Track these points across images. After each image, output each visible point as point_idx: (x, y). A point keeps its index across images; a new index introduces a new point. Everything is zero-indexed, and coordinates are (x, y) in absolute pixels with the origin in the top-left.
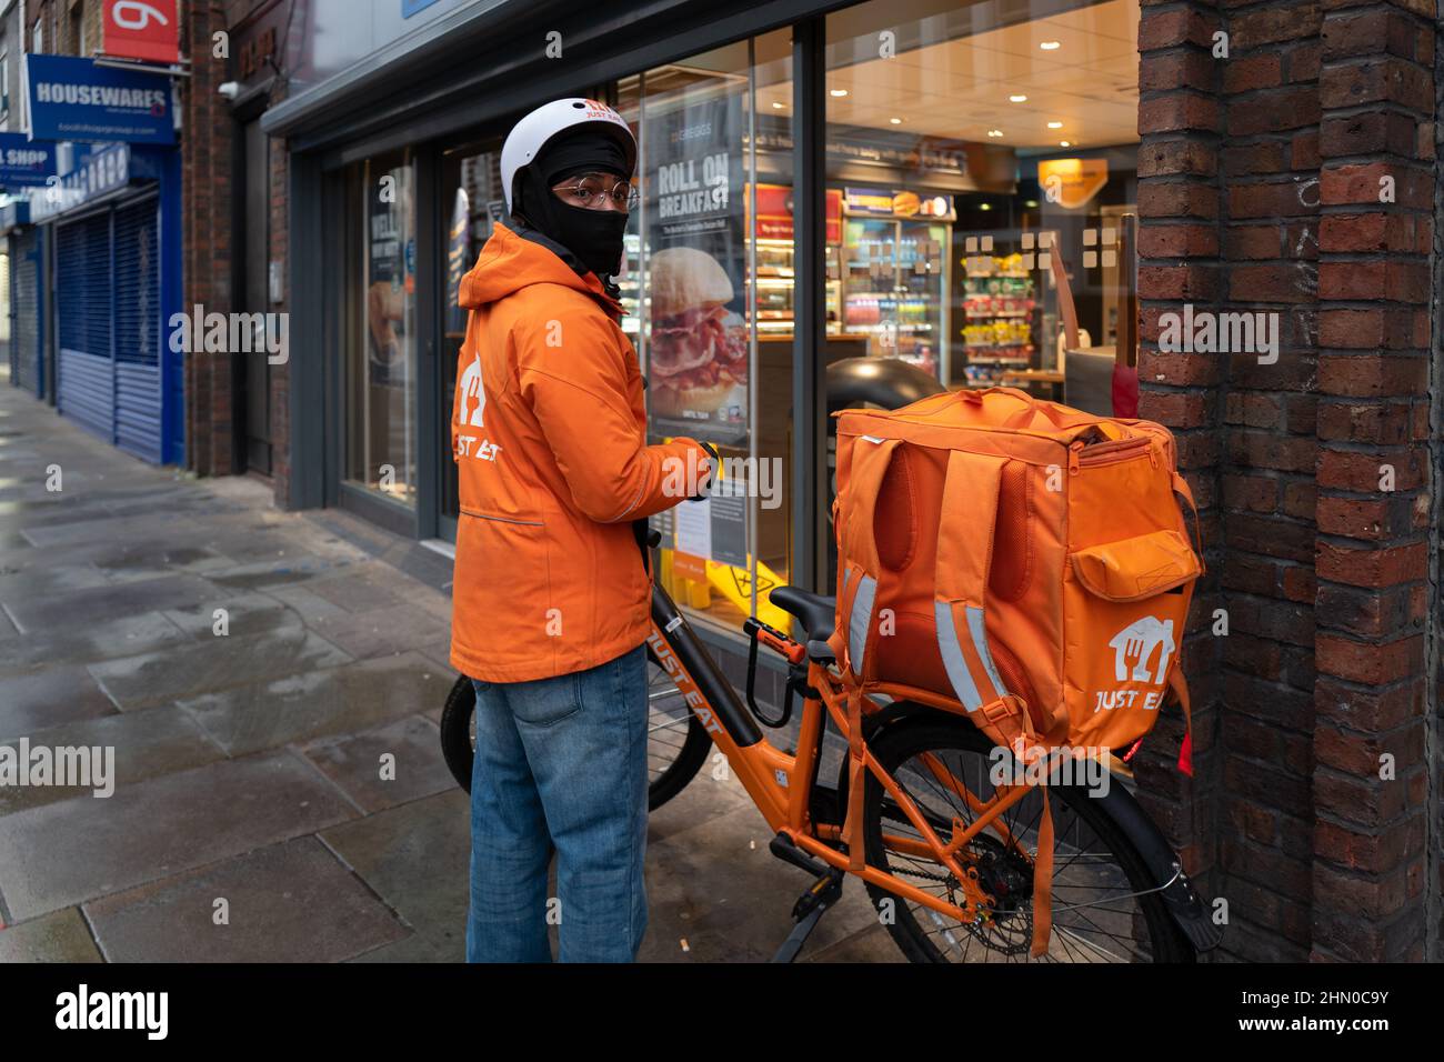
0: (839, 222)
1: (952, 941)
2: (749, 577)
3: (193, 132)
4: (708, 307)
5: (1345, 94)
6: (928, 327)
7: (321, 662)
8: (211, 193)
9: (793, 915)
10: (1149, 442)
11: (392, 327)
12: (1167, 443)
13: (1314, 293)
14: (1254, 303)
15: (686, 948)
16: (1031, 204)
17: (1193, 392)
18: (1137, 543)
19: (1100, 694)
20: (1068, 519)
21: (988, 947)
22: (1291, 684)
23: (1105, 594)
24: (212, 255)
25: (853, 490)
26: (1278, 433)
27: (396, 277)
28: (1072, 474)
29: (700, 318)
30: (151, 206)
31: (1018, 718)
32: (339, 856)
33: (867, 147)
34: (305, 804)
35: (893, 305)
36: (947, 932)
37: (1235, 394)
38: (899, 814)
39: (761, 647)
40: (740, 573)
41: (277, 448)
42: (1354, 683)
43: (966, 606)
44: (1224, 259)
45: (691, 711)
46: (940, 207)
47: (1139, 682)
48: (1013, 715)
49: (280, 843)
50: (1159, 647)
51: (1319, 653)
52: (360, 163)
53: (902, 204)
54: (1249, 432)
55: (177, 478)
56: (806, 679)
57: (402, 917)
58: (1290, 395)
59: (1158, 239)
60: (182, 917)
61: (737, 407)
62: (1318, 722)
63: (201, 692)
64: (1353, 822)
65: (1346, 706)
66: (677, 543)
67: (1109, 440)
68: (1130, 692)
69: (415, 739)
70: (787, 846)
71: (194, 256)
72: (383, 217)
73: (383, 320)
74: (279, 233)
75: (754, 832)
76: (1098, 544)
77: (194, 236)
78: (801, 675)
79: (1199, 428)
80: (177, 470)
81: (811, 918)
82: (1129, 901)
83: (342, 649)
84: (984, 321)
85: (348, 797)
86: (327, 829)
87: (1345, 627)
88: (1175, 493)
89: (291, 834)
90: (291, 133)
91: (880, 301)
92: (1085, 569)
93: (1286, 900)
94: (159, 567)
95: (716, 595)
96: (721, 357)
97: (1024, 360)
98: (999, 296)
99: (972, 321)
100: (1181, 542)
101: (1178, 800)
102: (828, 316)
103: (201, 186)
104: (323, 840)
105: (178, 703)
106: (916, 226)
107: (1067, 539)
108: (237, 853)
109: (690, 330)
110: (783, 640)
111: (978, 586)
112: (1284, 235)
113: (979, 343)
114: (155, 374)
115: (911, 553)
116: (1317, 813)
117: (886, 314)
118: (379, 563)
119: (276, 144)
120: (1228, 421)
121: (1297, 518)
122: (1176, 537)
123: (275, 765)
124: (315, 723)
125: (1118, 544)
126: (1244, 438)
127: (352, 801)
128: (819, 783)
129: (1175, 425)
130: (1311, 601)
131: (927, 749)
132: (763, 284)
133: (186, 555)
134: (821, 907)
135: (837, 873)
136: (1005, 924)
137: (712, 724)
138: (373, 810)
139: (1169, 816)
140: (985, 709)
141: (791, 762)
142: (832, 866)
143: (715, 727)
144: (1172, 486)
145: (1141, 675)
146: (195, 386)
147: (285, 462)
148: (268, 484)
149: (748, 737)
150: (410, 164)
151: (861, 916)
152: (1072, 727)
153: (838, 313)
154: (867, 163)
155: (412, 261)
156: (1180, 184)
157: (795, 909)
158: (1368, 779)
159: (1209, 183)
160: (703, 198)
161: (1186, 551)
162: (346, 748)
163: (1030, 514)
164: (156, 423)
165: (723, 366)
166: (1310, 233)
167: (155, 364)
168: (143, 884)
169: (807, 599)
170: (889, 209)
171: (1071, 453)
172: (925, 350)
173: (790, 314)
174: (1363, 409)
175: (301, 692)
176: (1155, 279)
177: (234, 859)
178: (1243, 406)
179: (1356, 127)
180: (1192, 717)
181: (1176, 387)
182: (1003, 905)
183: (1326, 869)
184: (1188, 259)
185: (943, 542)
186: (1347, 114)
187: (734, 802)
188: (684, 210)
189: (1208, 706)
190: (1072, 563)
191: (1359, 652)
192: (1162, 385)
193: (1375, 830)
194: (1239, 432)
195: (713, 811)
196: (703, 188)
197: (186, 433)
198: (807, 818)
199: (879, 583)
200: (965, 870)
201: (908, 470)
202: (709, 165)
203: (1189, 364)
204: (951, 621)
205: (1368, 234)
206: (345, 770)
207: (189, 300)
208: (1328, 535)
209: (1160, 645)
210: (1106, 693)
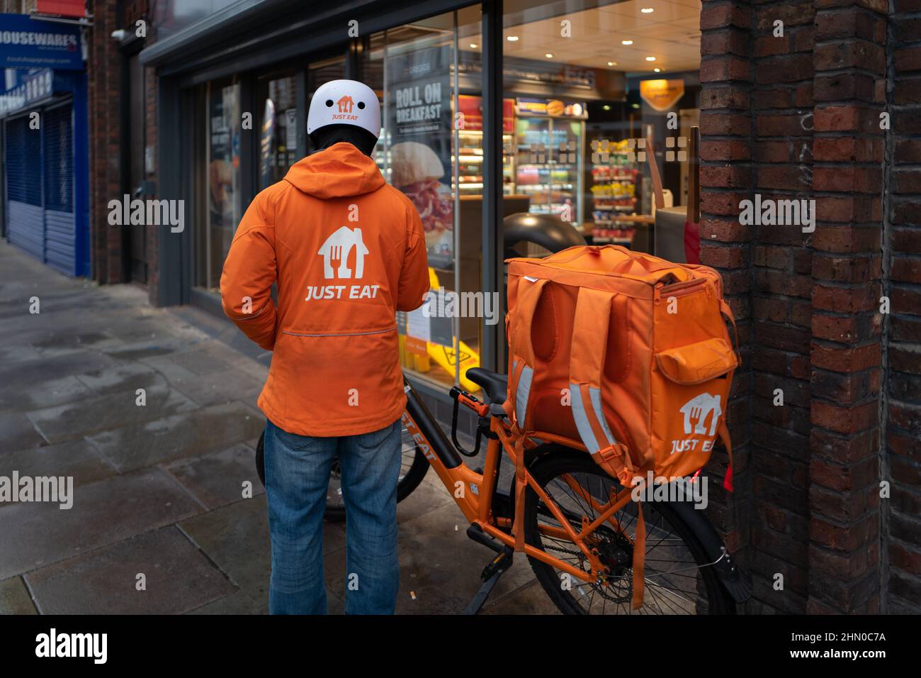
0: (512, 119)
1: (583, 593)
2: (454, 352)
3: (95, 62)
4: (428, 181)
5: (829, 62)
6: (570, 186)
7: (179, 409)
8: (107, 101)
9: (482, 577)
10: (706, 281)
11: (225, 188)
12: (717, 281)
13: (810, 185)
14: (773, 190)
15: (414, 597)
16: (636, 106)
17: (734, 246)
18: (698, 347)
19: (674, 442)
20: (653, 332)
21: (605, 598)
22: (796, 431)
23: (677, 379)
24: (108, 141)
25: (518, 311)
26: (788, 272)
27: (227, 157)
28: (657, 304)
29: (423, 187)
30: (68, 109)
31: (622, 458)
32: (191, 539)
33: (531, 71)
34: (168, 504)
35: (547, 172)
36: (579, 587)
37: (761, 247)
38: (547, 512)
39: (461, 406)
40: (448, 350)
41: (151, 267)
42: (834, 432)
43: (589, 387)
44: (754, 162)
45: (416, 444)
46: (577, 110)
47: (699, 434)
48: (619, 456)
49: (152, 531)
50: (711, 413)
51: (813, 413)
52: (204, 84)
53: (553, 108)
54: (769, 271)
55: (86, 286)
56: (489, 427)
57: (231, 579)
58: (795, 248)
59: (712, 149)
60: (89, 582)
61: (447, 245)
62: (813, 456)
63: (102, 430)
64: (834, 519)
65: (829, 447)
66: (409, 330)
67: (680, 281)
68: (693, 441)
69: (240, 460)
70: (478, 532)
71: (96, 142)
72: (219, 118)
73: (219, 185)
74: (152, 129)
75: (458, 519)
76: (672, 348)
77: (96, 129)
78: (486, 424)
79: (738, 269)
80: (85, 280)
81: (493, 579)
82: (694, 570)
83: (192, 400)
84: (605, 183)
85: (196, 499)
86: (183, 521)
87: (830, 398)
88: (722, 313)
89: (160, 525)
90: (160, 64)
91: (539, 170)
92: (665, 364)
93: (793, 567)
94: (75, 346)
95: (433, 363)
96: (436, 212)
97: (630, 208)
98: (615, 167)
99: (598, 183)
100: (725, 346)
101: (725, 504)
102: (504, 179)
103: (101, 97)
104: (180, 528)
105: (86, 438)
106: (562, 121)
107: (653, 345)
108: (125, 538)
109: (417, 195)
110: (475, 401)
111: (596, 374)
112: (792, 148)
113: (603, 196)
114: (71, 218)
115: (555, 351)
116: (813, 514)
117: (543, 179)
118: (217, 342)
119: (150, 71)
120: (757, 264)
121: (800, 326)
122: (722, 342)
123: (150, 478)
124: (175, 450)
125: (685, 347)
126: (766, 274)
127: (199, 502)
128: (498, 491)
129: (723, 266)
130: (808, 378)
131: (567, 472)
132: (463, 159)
133: (92, 338)
134: (500, 571)
135: (509, 550)
136: (615, 584)
137: (430, 454)
138: (213, 508)
139: (720, 514)
140: (602, 452)
141: (480, 478)
142: (506, 545)
143: (432, 456)
144: (720, 309)
145: (700, 430)
146: (97, 226)
147: (156, 276)
148: (144, 289)
149: (453, 462)
150: (237, 83)
151: (525, 575)
152: (657, 463)
153: (512, 177)
154: (531, 82)
155: (238, 147)
156: (727, 114)
157: (483, 573)
158: (843, 492)
159: (745, 114)
160: (425, 111)
161: (728, 352)
162: (196, 466)
163: (630, 328)
164: (71, 250)
165: (437, 218)
166: (808, 146)
167: (72, 212)
168: (63, 560)
169: (490, 376)
170: (544, 111)
171: (655, 290)
172: (568, 201)
173: (481, 179)
174: (840, 260)
175: (166, 429)
176: (710, 174)
177: (123, 542)
178: (766, 255)
179: (836, 83)
180: (733, 452)
181: (724, 243)
182: (614, 573)
183: (817, 549)
184: (731, 162)
185: (575, 345)
186: (830, 74)
187: (444, 500)
188: (413, 118)
189: (744, 444)
190: (656, 360)
191: (837, 413)
192: (715, 241)
193: (847, 525)
194: (763, 271)
195: (431, 506)
196: (425, 104)
197: (91, 257)
198: (490, 514)
199: (534, 371)
200: (590, 549)
201: (553, 299)
202: (428, 90)
203: (732, 228)
204: (580, 396)
205: (843, 151)
206: (194, 481)
207: (93, 170)
208: (819, 339)
209: (712, 410)
210: (678, 441)
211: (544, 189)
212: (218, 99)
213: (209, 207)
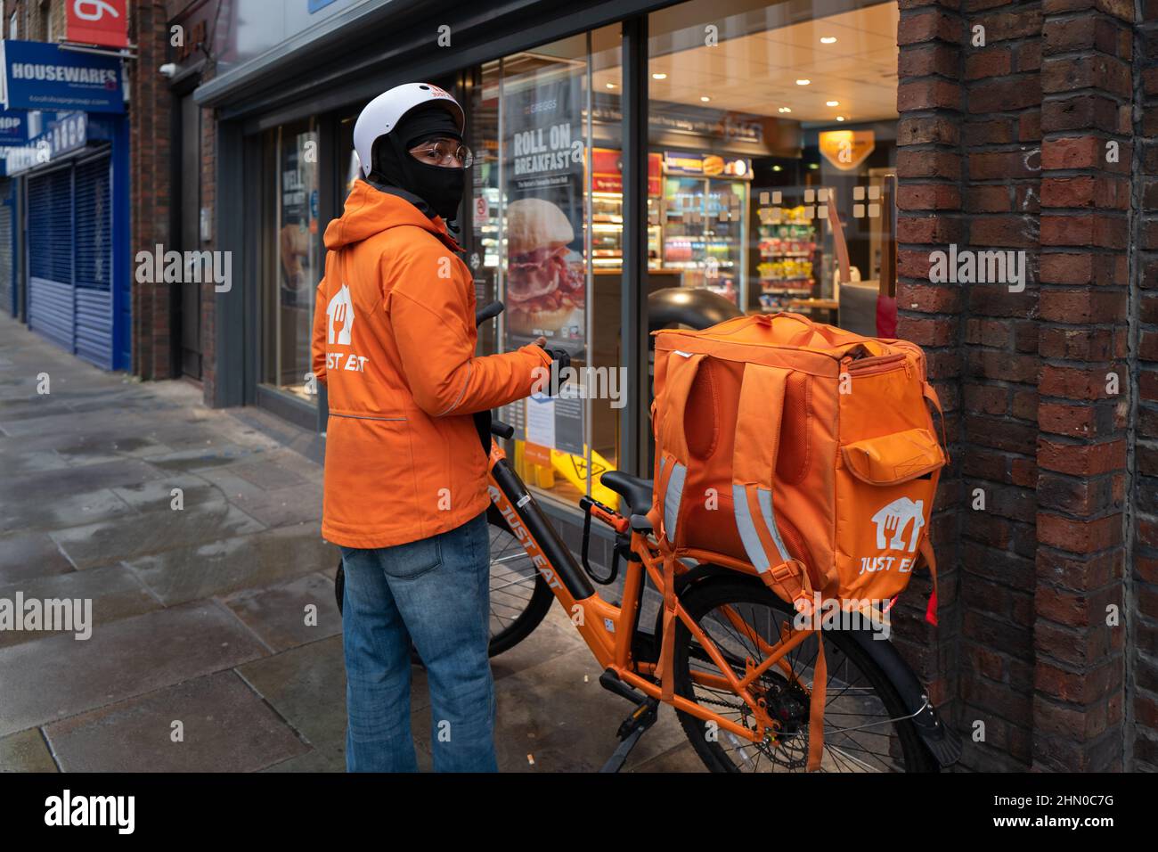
0: (659, 179)
1: (745, 757)
2: (585, 464)
3: (139, 103)
4: (554, 246)
5: (1061, 81)
6: (731, 264)
7: (240, 530)
8: (154, 152)
9: (618, 735)
10: (905, 357)
11: (299, 260)
12: (919, 359)
13: (1037, 239)
14: (989, 247)
15: (531, 762)
16: (814, 166)
17: (940, 317)
18: (894, 438)
19: (864, 559)
20: (840, 419)
21: (774, 762)
22: (1017, 553)
23: (868, 479)
24: (154, 203)
25: (668, 395)
26: (1008, 352)
28: (843, 383)
29: (547, 255)
30: (103, 164)
31: (799, 578)
32: (253, 687)
33: (682, 119)
34: (225, 644)
35: (703, 246)
36: (741, 750)
37: (974, 320)
38: (703, 655)
39: (594, 519)
40: (578, 459)
41: (206, 358)
42: (1067, 552)
43: (757, 489)
44: (965, 212)
45: (537, 571)
46: (740, 168)
47: (895, 550)
48: (795, 576)
49: (205, 676)
51: (1039, 528)
52: (275, 129)
53: (710, 165)
54: (985, 350)
55: (125, 382)
56: (629, 546)
57: (303, 737)
58: (1017, 321)
59: (913, 195)
60: (124, 736)
61: (576, 327)
62: (1039, 583)
63: (143, 554)
64: (1065, 663)
65: (1060, 571)
66: (527, 436)
67: (873, 355)
68: (888, 558)
69: (316, 592)
70: (614, 679)
71: (140, 203)
72: (292, 173)
73: (292, 255)
74: (209, 185)
75: (588, 668)
76: (862, 439)
77: (140, 187)
78: (625, 542)
79: (946, 347)
80: (125, 375)
81: (632, 737)
82: (887, 726)
83: (256, 519)
84: (775, 259)
85: (260, 639)
86: (243, 665)
87: (1060, 507)
88: (925, 398)
89: (214, 669)
90: (219, 104)
91: (692, 243)
92: (853, 459)
93: (1012, 725)
94: (110, 453)
95: (558, 477)
96: (564, 286)
97: (807, 291)
98: (788, 240)
99: (766, 260)
100: (929, 437)
101: (927, 645)
102: (650, 254)
103: (145, 147)
104: (240, 674)
105: (123, 563)
106: (721, 183)
107: (838, 435)
108: (170, 684)
109: (539, 265)
110: (611, 514)
111: (767, 472)
112: (1013, 193)
113: (771, 277)
114: (107, 297)
115: (713, 445)
116: (1037, 656)
117: (697, 255)
118: (287, 450)
119: (206, 113)
120: (968, 341)
121: (1022, 420)
122: (926, 434)
123: (202, 613)
124: (235, 579)
125: (879, 439)
126: (981, 355)
127: (263, 642)
128: (639, 629)
129: (926, 344)
130: (1033, 486)
131: (725, 602)
132: (597, 228)
133: (132, 444)
134: (641, 729)
135: (654, 702)
136: (788, 744)
137: (554, 581)
138: (281, 650)
139: (919, 657)
140: (773, 571)
141: (617, 612)
142: (649, 696)
143: (556, 584)
144: (923, 393)
146: (140, 307)
147: (213, 369)
148: (198, 386)
149: (583, 592)
150: (315, 130)
151: (672, 736)
152: (842, 586)
153: (658, 252)
154: (682, 132)
155: (316, 208)
156: (931, 151)
157: (620, 730)
158: (1078, 629)
159: (954, 151)
160: (549, 159)
161: (934, 445)
162: (259, 599)
163: (809, 414)
164: (108, 337)
165: (565, 294)
166: (1033, 191)
167: (108, 290)
168: (93, 710)
169: (631, 482)
170: (699, 169)
171: (842, 366)
172: (728, 282)
173: (620, 253)
174: (1075, 333)
175: (223, 554)
176: (910, 227)
177: (168, 689)
178: (980, 329)
179: (1070, 108)
180: (938, 579)
181: (928, 314)
182: (786, 729)
183: (1044, 701)
184: (937, 211)
185: (739, 436)
186: (1063, 98)
187: (572, 644)
188: (535, 169)
189: (951, 570)
190: (842, 454)
191: (1071, 527)
192: (916, 312)
193: (1083, 671)
194: (977, 350)
195: (555, 652)
196: (550, 151)
197: (132, 345)
198: (629, 657)
199: (688, 469)
200: (756, 700)
201: (712, 379)
202: (555, 133)
203: (938, 295)
204: (745, 500)
205: (1079, 193)
206: (259, 617)
207: (136, 238)
208: (1047, 434)
209: (913, 520)
210: (869, 559)
211: (698, 268)
212: (292, 148)
213: (279, 283)
